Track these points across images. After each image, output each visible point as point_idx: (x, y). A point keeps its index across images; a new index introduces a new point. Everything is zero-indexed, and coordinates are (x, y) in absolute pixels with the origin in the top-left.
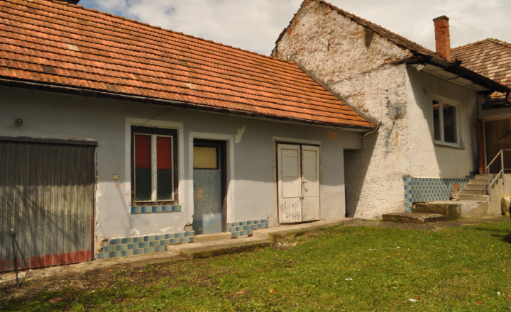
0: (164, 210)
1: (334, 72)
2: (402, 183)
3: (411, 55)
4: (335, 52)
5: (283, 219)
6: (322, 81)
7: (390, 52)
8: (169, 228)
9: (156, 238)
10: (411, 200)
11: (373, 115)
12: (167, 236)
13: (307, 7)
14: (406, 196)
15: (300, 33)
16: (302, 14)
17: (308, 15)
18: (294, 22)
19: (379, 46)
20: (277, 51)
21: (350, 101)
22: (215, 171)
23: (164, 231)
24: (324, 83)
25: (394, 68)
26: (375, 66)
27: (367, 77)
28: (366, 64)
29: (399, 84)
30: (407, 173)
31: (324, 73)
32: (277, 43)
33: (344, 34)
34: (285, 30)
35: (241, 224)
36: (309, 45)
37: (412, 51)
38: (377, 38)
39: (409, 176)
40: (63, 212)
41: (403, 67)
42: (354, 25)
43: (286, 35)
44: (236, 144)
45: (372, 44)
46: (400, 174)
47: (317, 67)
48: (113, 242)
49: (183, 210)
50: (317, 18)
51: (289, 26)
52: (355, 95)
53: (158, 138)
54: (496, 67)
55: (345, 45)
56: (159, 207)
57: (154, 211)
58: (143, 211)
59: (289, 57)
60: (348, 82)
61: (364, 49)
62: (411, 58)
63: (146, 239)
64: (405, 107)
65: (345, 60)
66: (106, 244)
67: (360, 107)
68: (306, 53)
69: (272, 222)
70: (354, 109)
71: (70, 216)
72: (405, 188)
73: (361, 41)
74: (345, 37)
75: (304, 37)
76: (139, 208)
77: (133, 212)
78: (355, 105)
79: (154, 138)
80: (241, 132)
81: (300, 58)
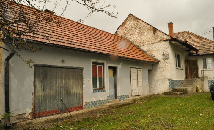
0: (101, 91)
1: (141, 42)
2: (168, 81)
3: (171, 38)
4: (141, 35)
5: (133, 94)
6: (136, 45)
7: (163, 37)
8: (103, 98)
9: (100, 101)
10: (171, 87)
11: (157, 58)
12: (102, 100)
13: (130, 18)
14: (169, 86)
15: (127, 27)
16: (128, 21)
17: (130, 21)
18: (124, 23)
19: (159, 34)
20: (117, 33)
21: (148, 53)
22: (113, 78)
23: (102, 99)
24: (137, 46)
25: (164, 42)
26: (157, 41)
27: (154, 44)
28: (154, 40)
29: (166, 48)
30: (170, 78)
31: (137, 42)
32: (117, 30)
33: (145, 29)
34: (121, 26)
35: (122, 96)
36: (131, 32)
37: (171, 37)
38: (158, 32)
39: (170, 79)
40: (74, 92)
41: (168, 42)
42: (149, 27)
43: (121, 27)
44: (120, 68)
45: (156, 34)
46: (167, 78)
47: (134, 40)
48: (88, 103)
49: (106, 91)
50: (134, 22)
51: (122, 24)
52: (149, 51)
53: (99, 66)
54: (190, 42)
55: (146, 33)
56: (100, 90)
57: (99, 91)
58: (96, 92)
59: (122, 35)
60: (146, 46)
61: (153, 35)
62: (171, 39)
63: (97, 101)
64: (169, 56)
65: (145, 38)
66: (86, 103)
67: (152, 55)
68: (129, 35)
69: (130, 96)
70: (149, 56)
71: (76, 93)
72: (169, 83)
73: (152, 32)
74: (145, 30)
75: (129, 29)
76: (95, 91)
77: (93, 92)
78: (150, 54)
79: (98, 66)
80: (121, 64)
81: (127, 36)
